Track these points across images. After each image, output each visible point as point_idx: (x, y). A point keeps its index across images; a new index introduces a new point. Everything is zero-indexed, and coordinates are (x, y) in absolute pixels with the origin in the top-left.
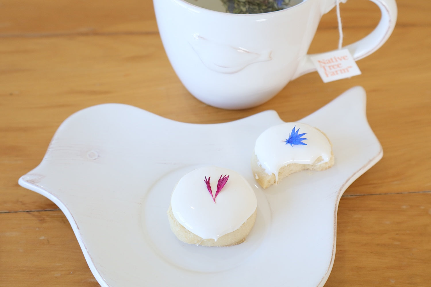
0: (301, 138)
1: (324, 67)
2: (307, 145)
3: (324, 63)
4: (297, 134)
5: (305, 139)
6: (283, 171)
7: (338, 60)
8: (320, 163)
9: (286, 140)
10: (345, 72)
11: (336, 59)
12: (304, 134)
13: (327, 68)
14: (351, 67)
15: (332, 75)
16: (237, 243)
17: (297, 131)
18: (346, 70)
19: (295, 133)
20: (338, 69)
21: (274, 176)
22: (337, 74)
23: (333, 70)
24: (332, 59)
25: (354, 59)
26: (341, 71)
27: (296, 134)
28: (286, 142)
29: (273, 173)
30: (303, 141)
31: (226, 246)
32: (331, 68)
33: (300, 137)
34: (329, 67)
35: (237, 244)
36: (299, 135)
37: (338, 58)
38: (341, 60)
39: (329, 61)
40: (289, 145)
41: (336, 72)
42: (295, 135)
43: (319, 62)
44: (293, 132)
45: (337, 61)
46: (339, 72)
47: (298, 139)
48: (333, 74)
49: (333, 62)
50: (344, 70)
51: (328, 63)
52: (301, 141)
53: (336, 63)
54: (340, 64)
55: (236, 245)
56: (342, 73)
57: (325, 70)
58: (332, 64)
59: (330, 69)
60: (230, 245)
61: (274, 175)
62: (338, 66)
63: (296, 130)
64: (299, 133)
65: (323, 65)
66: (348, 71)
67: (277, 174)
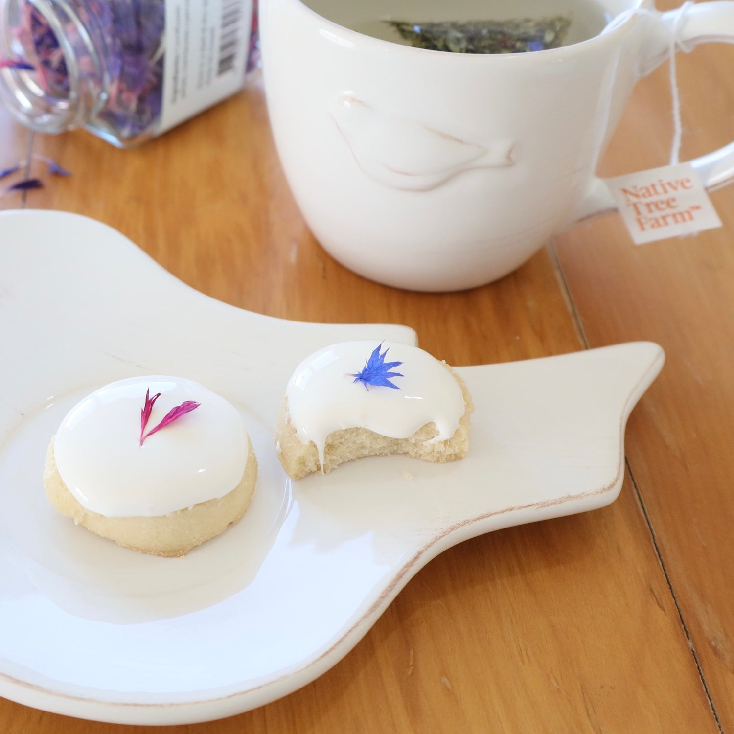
0: (390, 373)
1: (635, 206)
2: (398, 388)
3: (637, 196)
4: (383, 361)
5: (399, 375)
6: (341, 443)
7: (668, 188)
8: (432, 441)
9: (358, 373)
10: (684, 220)
11: (663, 186)
12: (397, 364)
13: (643, 210)
14: (698, 208)
15: (653, 226)
16: (164, 552)
17: (384, 356)
18: (686, 216)
19: (378, 360)
20: (669, 211)
21: (314, 449)
22: (666, 224)
23: (657, 214)
24: (653, 186)
25: (706, 189)
26: (674, 216)
27: (379, 362)
28: (356, 378)
29: (312, 442)
30: (392, 380)
31: (138, 549)
32: (653, 207)
33: (387, 370)
34: (648, 205)
35: (162, 554)
36: (385, 364)
37: (670, 184)
38: (675, 188)
39: (648, 190)
40: (360, 384)
41: (664, 218)
42: (377, 365)
43: (625, 191)
44: (374, 354)
45: (666, 191)
46: (670, 220)
47: (383, 373)
48: (656, 224)
49: (657, 193)
50: (681, 214)
51: (644, 195)
52: (388, 379)
53: (663, 197)
54: (674, 200)
55: (160, 555)
56: (677, 221)
57: (638, 213)
58: (655, 198)
59: (650, 211)
60: (145, 551)
61: (315, 446)
62: (668, 203)
63: (381, 352)
64: (386, 360)
65: (633, 199)
66: (691, 218)
67: (321, 447)
